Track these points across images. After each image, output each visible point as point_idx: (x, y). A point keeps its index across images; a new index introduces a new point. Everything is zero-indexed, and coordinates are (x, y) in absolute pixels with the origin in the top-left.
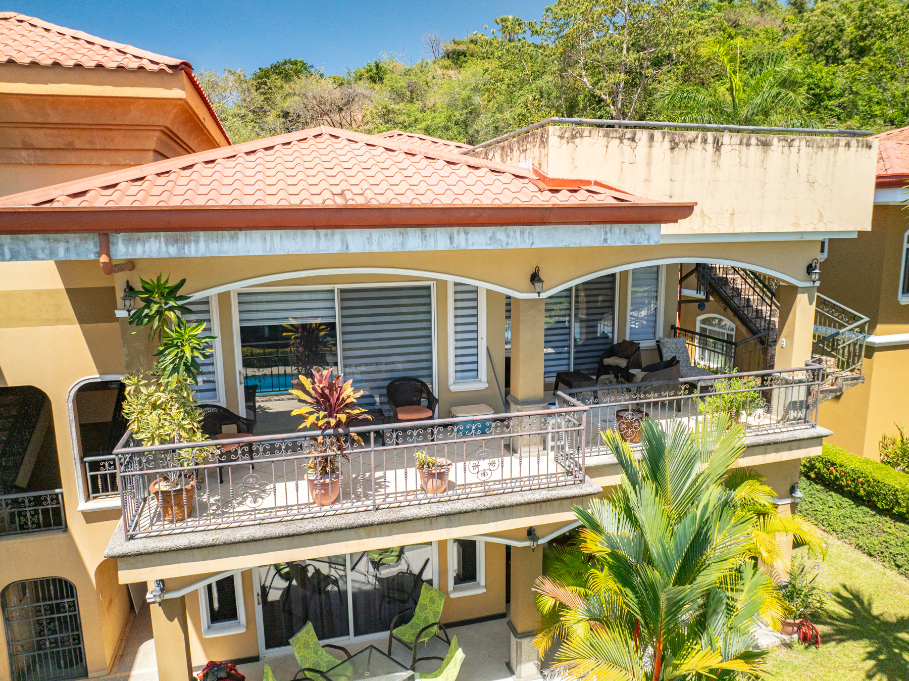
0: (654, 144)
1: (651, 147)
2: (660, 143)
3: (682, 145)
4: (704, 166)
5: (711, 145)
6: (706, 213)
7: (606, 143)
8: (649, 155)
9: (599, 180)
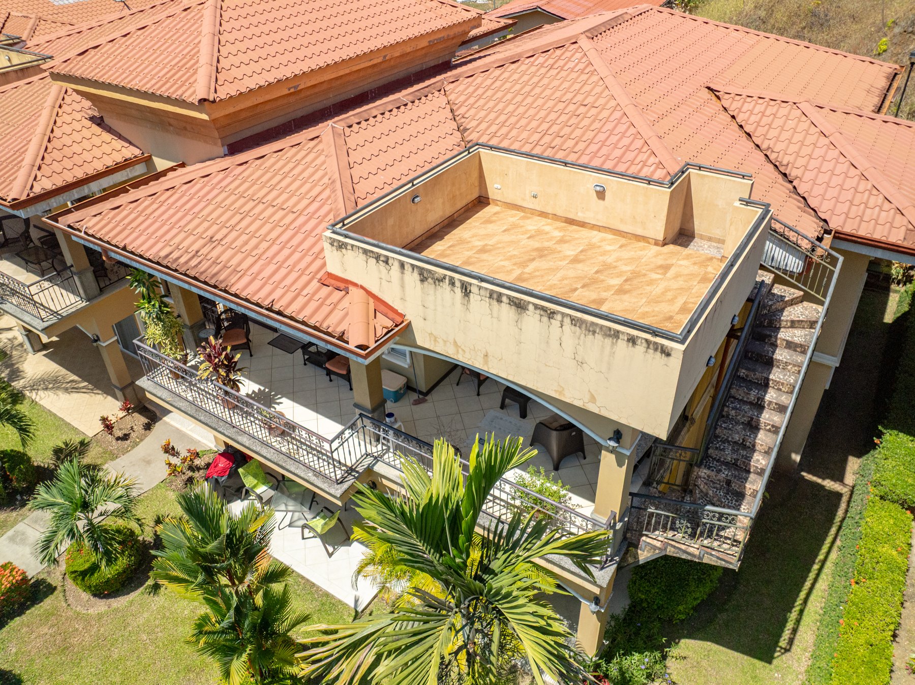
0: (406, 272)
1: (403, 273)
2: (410, 273)
3: (430, 280)
4: (453, 304)
5: (459, 290)
6: (459, 345)
7: (365, 259)
8: (402, 279)
9: (364, 285)
